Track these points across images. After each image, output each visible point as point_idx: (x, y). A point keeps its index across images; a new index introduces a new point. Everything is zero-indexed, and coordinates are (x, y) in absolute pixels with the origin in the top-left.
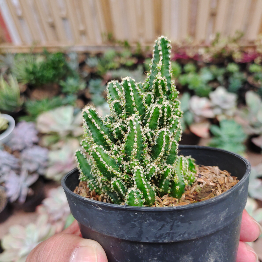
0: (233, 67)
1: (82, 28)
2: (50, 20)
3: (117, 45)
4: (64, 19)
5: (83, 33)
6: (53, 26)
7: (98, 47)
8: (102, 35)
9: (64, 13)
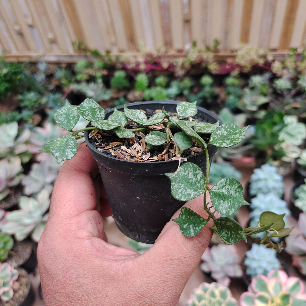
0: (206, 80)
1: (51, 36)
2: (17, 28)
3: (88, 54)
4: (31, 26)
5: (53, 42)
6: (20, 34)
7: (71, 56)
8: (73, 44)
9: (30, 21)
